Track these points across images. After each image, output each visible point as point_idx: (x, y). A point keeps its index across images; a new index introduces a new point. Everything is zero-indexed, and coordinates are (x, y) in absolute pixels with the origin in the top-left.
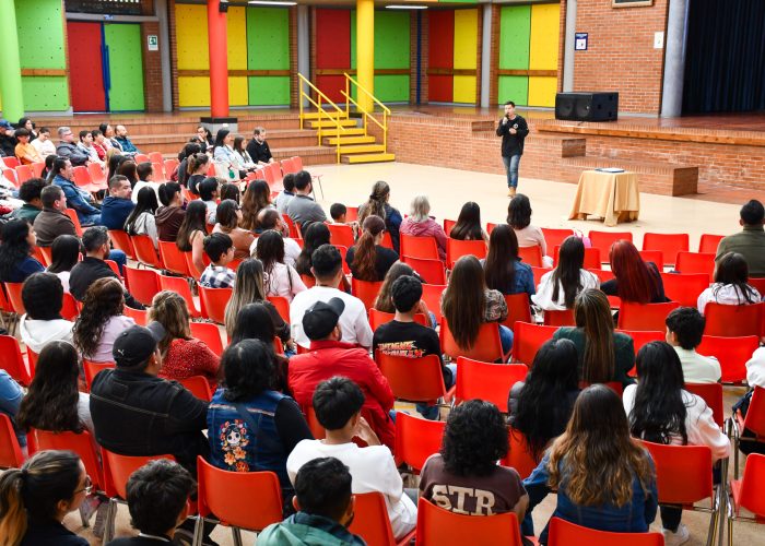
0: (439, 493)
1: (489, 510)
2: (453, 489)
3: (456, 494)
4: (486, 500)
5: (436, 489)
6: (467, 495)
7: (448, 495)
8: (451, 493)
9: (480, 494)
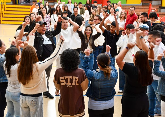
0: (62, 79)
1: (77, 82)
2: (66, 77)
3: (67, 79)
4: (76, 79)
5: (61, 78)
6: (70, 78)
7: (65, 79)
8: (66, 78)
9: (74, 78)
